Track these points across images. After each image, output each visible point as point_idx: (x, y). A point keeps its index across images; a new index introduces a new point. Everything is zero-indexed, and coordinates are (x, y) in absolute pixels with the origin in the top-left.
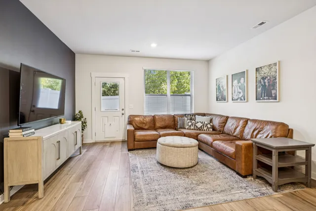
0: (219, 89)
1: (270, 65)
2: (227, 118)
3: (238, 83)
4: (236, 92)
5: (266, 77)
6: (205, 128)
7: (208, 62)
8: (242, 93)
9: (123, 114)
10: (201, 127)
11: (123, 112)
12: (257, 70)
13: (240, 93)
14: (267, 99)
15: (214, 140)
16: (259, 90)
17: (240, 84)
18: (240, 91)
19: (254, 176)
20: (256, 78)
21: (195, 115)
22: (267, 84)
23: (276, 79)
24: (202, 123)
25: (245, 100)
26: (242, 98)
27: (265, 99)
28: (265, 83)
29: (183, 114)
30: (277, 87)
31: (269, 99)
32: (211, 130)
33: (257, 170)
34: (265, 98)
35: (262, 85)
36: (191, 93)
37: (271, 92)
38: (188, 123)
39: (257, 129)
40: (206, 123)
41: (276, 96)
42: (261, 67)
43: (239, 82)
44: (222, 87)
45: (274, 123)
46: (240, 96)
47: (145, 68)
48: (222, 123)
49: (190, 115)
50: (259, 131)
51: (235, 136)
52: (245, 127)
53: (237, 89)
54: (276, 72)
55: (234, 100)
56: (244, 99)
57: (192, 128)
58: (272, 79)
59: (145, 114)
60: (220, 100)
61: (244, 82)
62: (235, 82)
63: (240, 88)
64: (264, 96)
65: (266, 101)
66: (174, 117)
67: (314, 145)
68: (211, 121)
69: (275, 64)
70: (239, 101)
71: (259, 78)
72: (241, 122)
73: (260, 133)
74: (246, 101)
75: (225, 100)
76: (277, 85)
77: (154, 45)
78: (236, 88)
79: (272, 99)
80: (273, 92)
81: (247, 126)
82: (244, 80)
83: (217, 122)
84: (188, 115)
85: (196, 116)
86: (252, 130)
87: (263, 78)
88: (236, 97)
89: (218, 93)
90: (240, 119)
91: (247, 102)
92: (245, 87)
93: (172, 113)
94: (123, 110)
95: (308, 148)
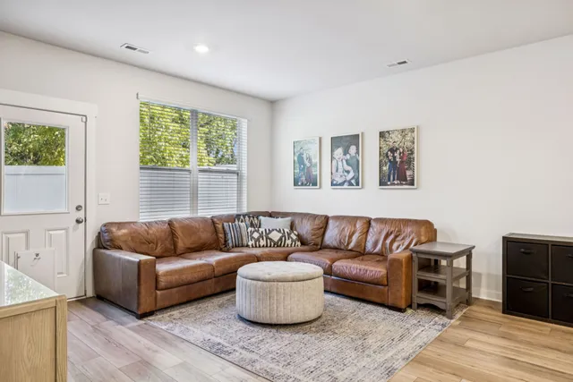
0: (300, 161)
1: (403, 131)
2: (327, 219)
3: (345, 154)
4: (340, 170)
5: (397, 149)
6: (289, 242)
7: (273, 103)
8: (352, 172)
9: (78, 222)
10: (281, 239)
11: (81, 215)
12: (382, 135)
13: (348, 172)
14: (398, 184)
15: (334, 261)
16: (384, 168)
17: (348, 156)
18: (349, 168)
19: (415, 305)
20: (380, 148)
21: (257, 215)
22: (398, 160)
23: (412, 153)
24: (279, 231)
25: (358, 184)
26: (353, 181)
27: (394, 184)
28: (394, 157)
29: (232, 216)
30: (415, 166)
31: (402, 184)
32: (299, 243)
33: (419, 295)
34: (396, 182)
35: (390, 161)
36: (238, 167)
37: (405, 173)
38: (252, 233)
39: (391, 233)
40: (286, 230)
41: (413, 180)
42: (388, 132)
43: (346, 152)
44: (309, 159)
45: (416, 222)
46: (348, 179)
47: (144, 98)
48: (319, 229)
49: (249, 217)
50: (396, 237)
51: (351, 250)
52: (368, 231)
53: (343, 166)
54: (413, 143)
55: (336, 185)
56: (356, 182)
57: (263, 243)
58: (406, 153)
59: (144, 218)
60: (302, 185)
61: (358, 152)
62: (339, 152)
63: (348, 164)
64: (394, 180)
65: (396, 187)
66: (213, 222)
67: (474, 247)
68: (292, 227)
69: (412, 130)
70: (346, 186)
71: (385, 149)
72: (359, 225)
73: (398, 239)
74: (360, 186)
75: (315, 184)
76: (415, 163)
77: (202, 49)
78: (340, 163)
79: (406, 184)
80: (408, 173)
81: (371, 230)
82: (358, 149)
83: (306, 228)
84: (244, 216)
85: (261, 217)
86: (383, 237)
87: (393, 150)
88: (340, 180)
89: (297, 171)
90: (356, 219)
91: (362, 188)
92: (358, 161)
93: (208, 214)
94: (78, 208)
95: (468, 253)
